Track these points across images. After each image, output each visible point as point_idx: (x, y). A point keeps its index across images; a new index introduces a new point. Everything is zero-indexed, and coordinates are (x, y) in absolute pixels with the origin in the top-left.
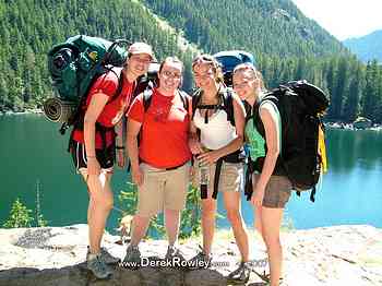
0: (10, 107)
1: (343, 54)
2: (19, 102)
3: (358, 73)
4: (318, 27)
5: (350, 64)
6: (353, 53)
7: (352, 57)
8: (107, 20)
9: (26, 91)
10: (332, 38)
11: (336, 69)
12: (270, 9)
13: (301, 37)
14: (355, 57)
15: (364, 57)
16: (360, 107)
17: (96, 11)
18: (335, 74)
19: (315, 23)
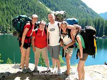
0: (6, 32)
1: (99, 17)
2: (9, 31)
3: (103, 23)
4: (92, 10)
5: (101, 20)
6: (102, 17)
7: (101, 18)
8: (33, 8)
9: (11, 28)
10: (96, 13)
11: (97, 22)
12: (78, 5)
13: (87, 13)
14: (102, 19)
15: (105, 18)
16: (104, 32)
17: (30, 6)
18: (97, 23)
19: (91, 9)
